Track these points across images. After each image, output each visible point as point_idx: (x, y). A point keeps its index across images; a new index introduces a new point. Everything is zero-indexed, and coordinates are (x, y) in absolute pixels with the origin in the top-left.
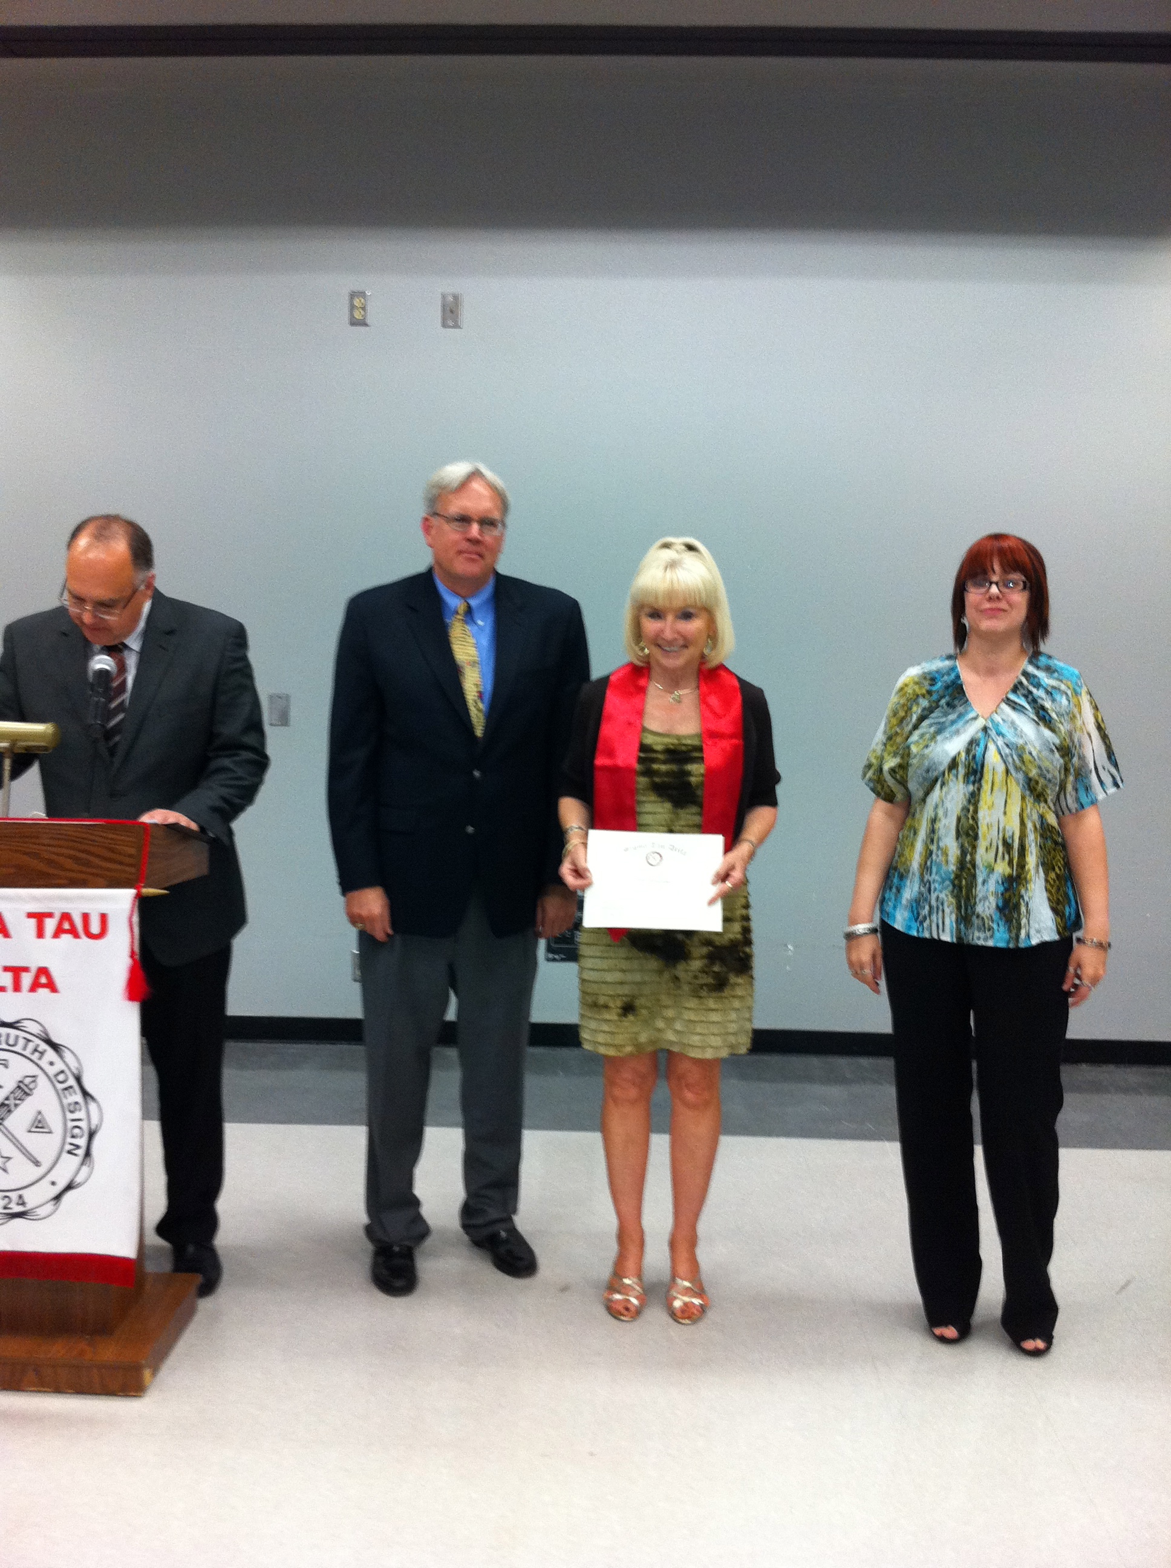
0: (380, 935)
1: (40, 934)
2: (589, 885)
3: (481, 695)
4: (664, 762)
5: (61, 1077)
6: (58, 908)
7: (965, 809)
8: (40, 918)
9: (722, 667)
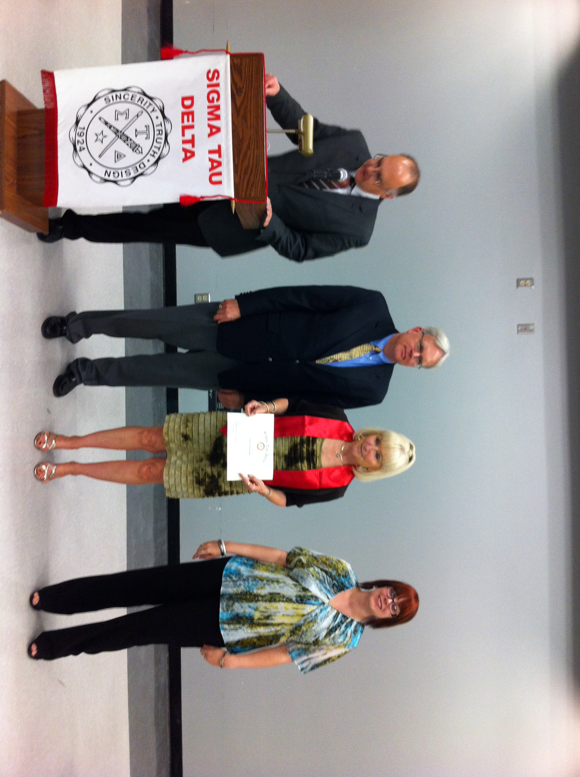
0: (217, 317)
1: (211, 152)
2: (248, 415)
3: (336, 361)
4: (308, 450)
5: (142, 166)
6: (223, 160)
7: (284, 596)
8: (218, 151)
9: (353, 476)
